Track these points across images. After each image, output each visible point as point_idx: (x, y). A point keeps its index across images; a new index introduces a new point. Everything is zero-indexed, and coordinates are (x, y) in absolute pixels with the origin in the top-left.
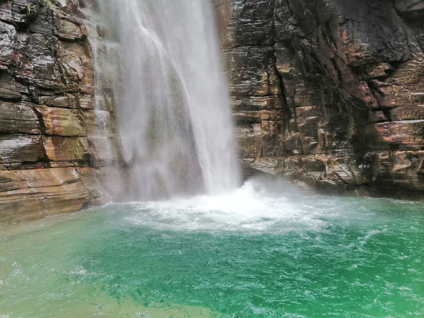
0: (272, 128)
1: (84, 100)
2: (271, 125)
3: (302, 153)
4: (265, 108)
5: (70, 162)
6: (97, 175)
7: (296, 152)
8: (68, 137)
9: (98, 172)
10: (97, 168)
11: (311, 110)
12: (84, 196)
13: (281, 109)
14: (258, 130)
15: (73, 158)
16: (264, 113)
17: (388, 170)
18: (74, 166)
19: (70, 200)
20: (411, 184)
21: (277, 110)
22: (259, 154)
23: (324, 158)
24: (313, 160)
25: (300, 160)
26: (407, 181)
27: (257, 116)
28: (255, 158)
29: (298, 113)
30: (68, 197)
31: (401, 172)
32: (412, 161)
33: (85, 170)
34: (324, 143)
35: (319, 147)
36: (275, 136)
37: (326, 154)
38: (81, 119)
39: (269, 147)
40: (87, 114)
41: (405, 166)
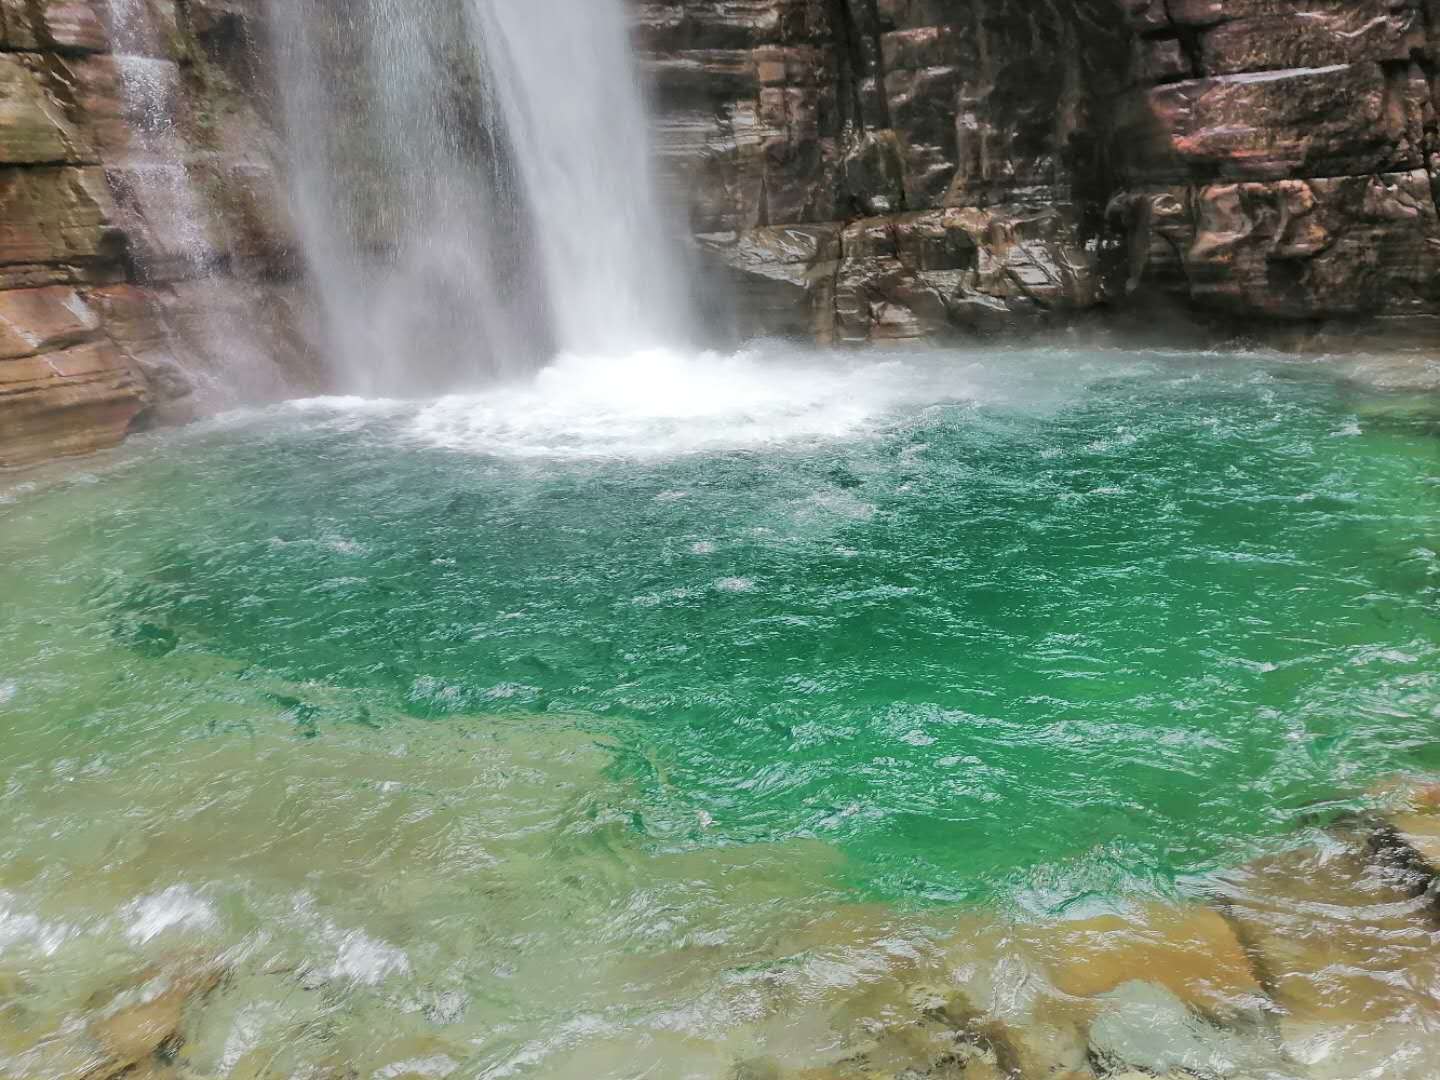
0: (797, 115)
1: (61, 13)
2: (794, 106)
3: (900, 208)
4: (771, 36)
5: (54, 264)
6: (167, 313)
7: (879, 202)
8: (26, 167)
9: (169, 300)
10: (164, 286)
11: (933, 43)
12: (131, 391)
13: (832, 38)
14: (748, 127)
15: (62, 249)
16: (771, 58)
17: (1177, 252)
18: (72, 282)
19: (80, 408)
20: (1245, 296)
21: (816, 42)
22: (754, 216)
23: (971, 221)
24: (938, 230)
25: (894, 233)
26: (1234, 288)
27: (744, 69)
28: (739, 231)
29: (890, 55)
30: (69, 397)
31: (1219, 258)
32: (1254, 218)
33: (113, 295)
34: (978, 168)
35: (959, 181)
36: (807, 148)
37: (982, 205)
38: (62, 92)
39: (787, 187)
40: (87, 73)
41: (1231, 236)
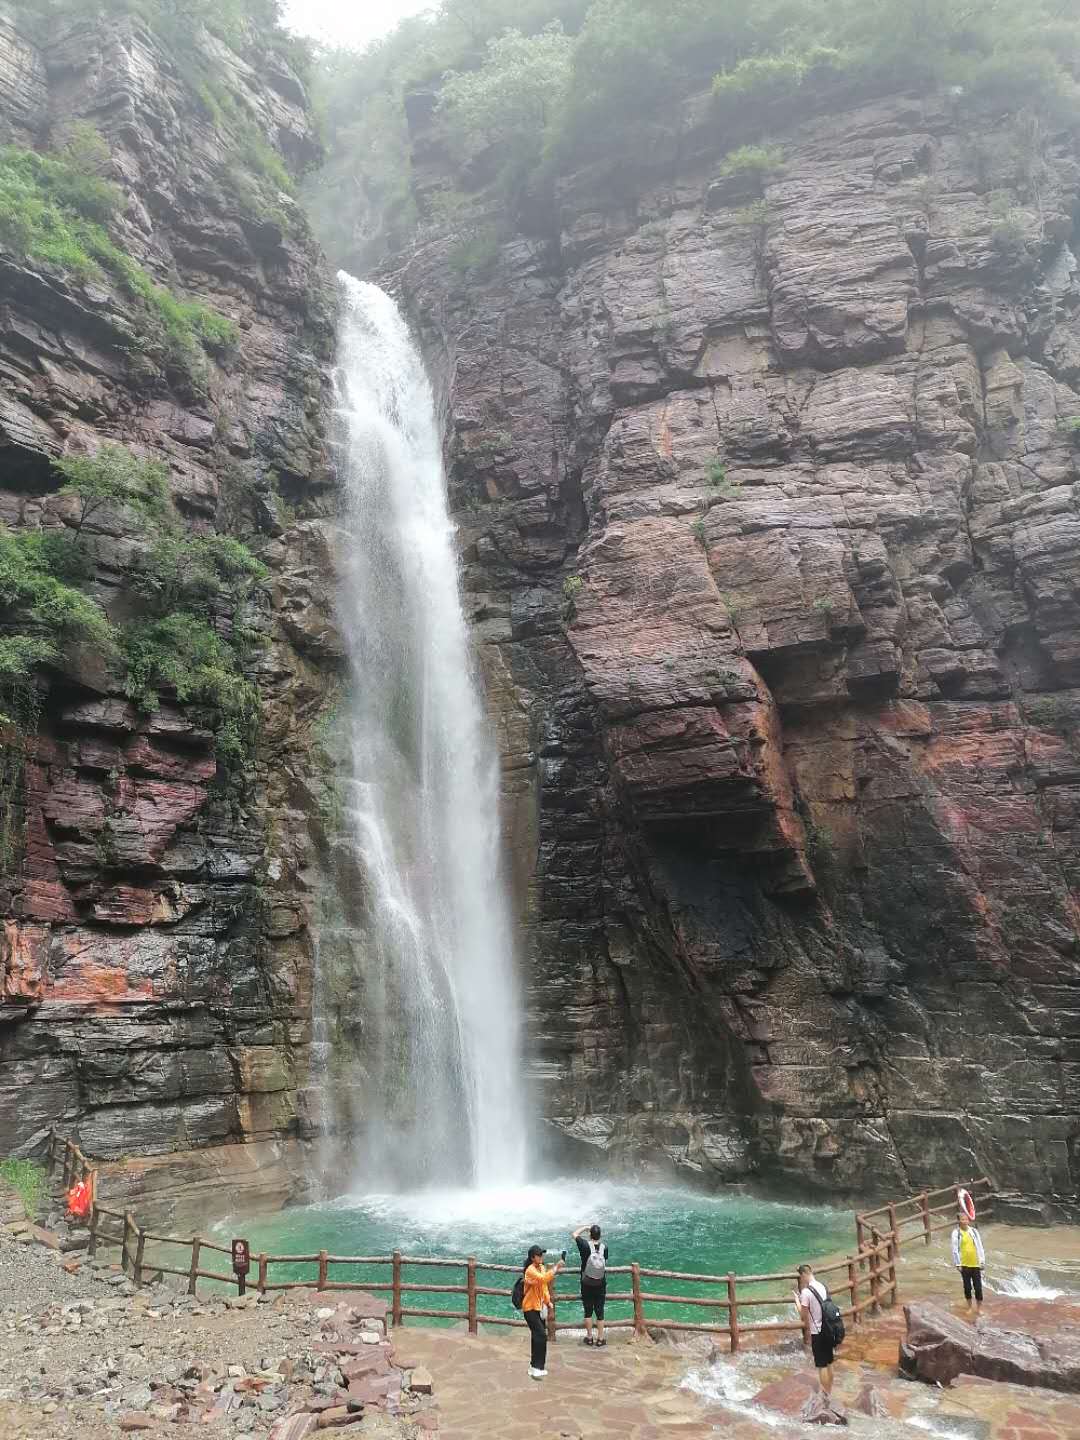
0: (603, 1061)
1: (296, 1030)
2: (602, 1056)
3: (656, 1110)
4: (591, 1026)
5: (271, 1131)
6: (308, 1152)
7: (649, 1105)
8: (270, 1092)
9: (309, 1146)
10: (308, 1140)
11: (667, 1032)
12: (287, 1188)
13: (624, 1024)
14: (581, 1067)
15: (275, 1125)
16: (589, 1035)
17: (773, 1149)
18: (276, 1138)
19: (268, 1195)
20: (806, 1176)
21: (615, 1026)
22: (583, 1108)
23: (688, 1121)
24: (671, 1124)
25: (650, 1122)
26: (799, 1171)
27: (576, 1041)
28: (574, 1118)
29: (648, 1034)
30: (266, 1190)
31: (789, 1155)
32: (803, 1136)
33: (290, 1143)
34: (689, 1093)
35: (682, 1099)
36: (609, 1077)
37: (694, 1112)
38: (289, 1061)
39: (600, 1095)
40: (299, 1052)
41: (792, 1145)
